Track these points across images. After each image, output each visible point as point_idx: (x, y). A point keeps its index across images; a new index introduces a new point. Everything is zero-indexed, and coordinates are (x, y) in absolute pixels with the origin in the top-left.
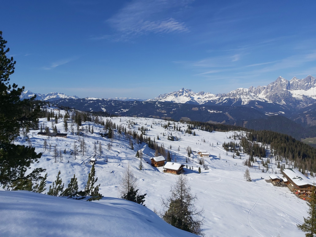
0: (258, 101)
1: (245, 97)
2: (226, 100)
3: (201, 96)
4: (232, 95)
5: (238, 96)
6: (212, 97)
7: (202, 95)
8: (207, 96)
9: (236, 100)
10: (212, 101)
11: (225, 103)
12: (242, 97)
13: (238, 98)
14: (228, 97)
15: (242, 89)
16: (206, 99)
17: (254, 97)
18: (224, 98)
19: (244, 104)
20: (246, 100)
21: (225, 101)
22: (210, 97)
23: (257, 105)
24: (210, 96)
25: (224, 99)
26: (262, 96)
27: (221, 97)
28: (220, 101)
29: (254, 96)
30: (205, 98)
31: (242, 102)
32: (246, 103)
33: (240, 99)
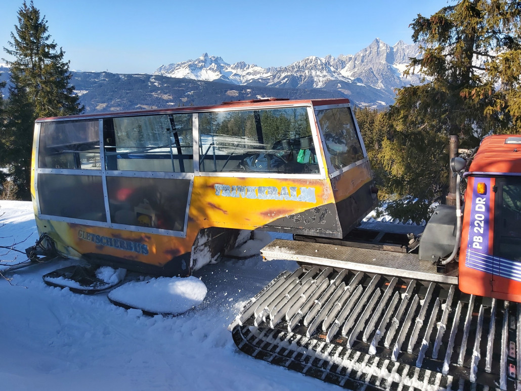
0: (341, 82)
1: (318, 73)
2: (286, 79)
3: (239, 72)
4: (296, 69)
5: (307, 71)
6: (259, 73)
7: (241, 68)
8: (250, 70)
9: (304, 79)
10: (260, 80)
11: (285, 84)
12: (314, 73)
13: (307, 75)
14: (289, 74)
15: (314, 59)
16: (250, 77)
17: (334, 74)
18: (283, 75)
19: (318, 87)
20: (321, 79)
21: (285, 81)
22: (255, 73)
23: (340, 88)
24: (255, 71)
25: (281, 77)
26: (346, 73)
27: (277, 73)
28: (276, 80)
29: (334, 72)
30: (248, 74)
31: (315, 84)
32: (320, 85)
33: (311, 77)
